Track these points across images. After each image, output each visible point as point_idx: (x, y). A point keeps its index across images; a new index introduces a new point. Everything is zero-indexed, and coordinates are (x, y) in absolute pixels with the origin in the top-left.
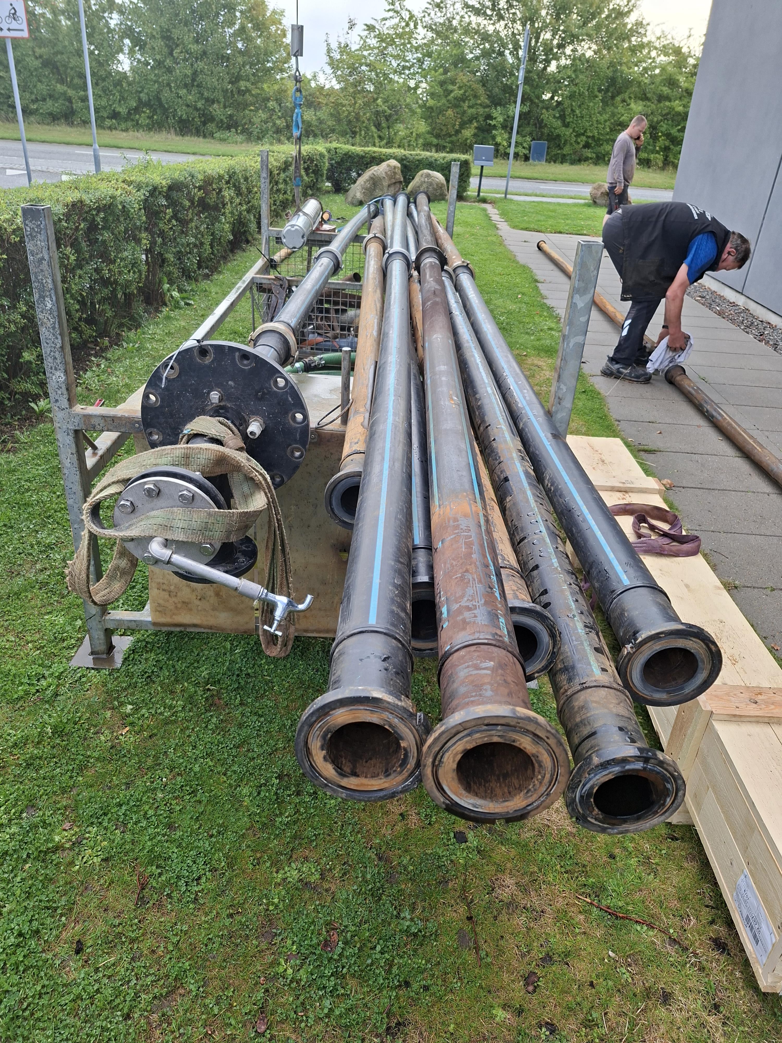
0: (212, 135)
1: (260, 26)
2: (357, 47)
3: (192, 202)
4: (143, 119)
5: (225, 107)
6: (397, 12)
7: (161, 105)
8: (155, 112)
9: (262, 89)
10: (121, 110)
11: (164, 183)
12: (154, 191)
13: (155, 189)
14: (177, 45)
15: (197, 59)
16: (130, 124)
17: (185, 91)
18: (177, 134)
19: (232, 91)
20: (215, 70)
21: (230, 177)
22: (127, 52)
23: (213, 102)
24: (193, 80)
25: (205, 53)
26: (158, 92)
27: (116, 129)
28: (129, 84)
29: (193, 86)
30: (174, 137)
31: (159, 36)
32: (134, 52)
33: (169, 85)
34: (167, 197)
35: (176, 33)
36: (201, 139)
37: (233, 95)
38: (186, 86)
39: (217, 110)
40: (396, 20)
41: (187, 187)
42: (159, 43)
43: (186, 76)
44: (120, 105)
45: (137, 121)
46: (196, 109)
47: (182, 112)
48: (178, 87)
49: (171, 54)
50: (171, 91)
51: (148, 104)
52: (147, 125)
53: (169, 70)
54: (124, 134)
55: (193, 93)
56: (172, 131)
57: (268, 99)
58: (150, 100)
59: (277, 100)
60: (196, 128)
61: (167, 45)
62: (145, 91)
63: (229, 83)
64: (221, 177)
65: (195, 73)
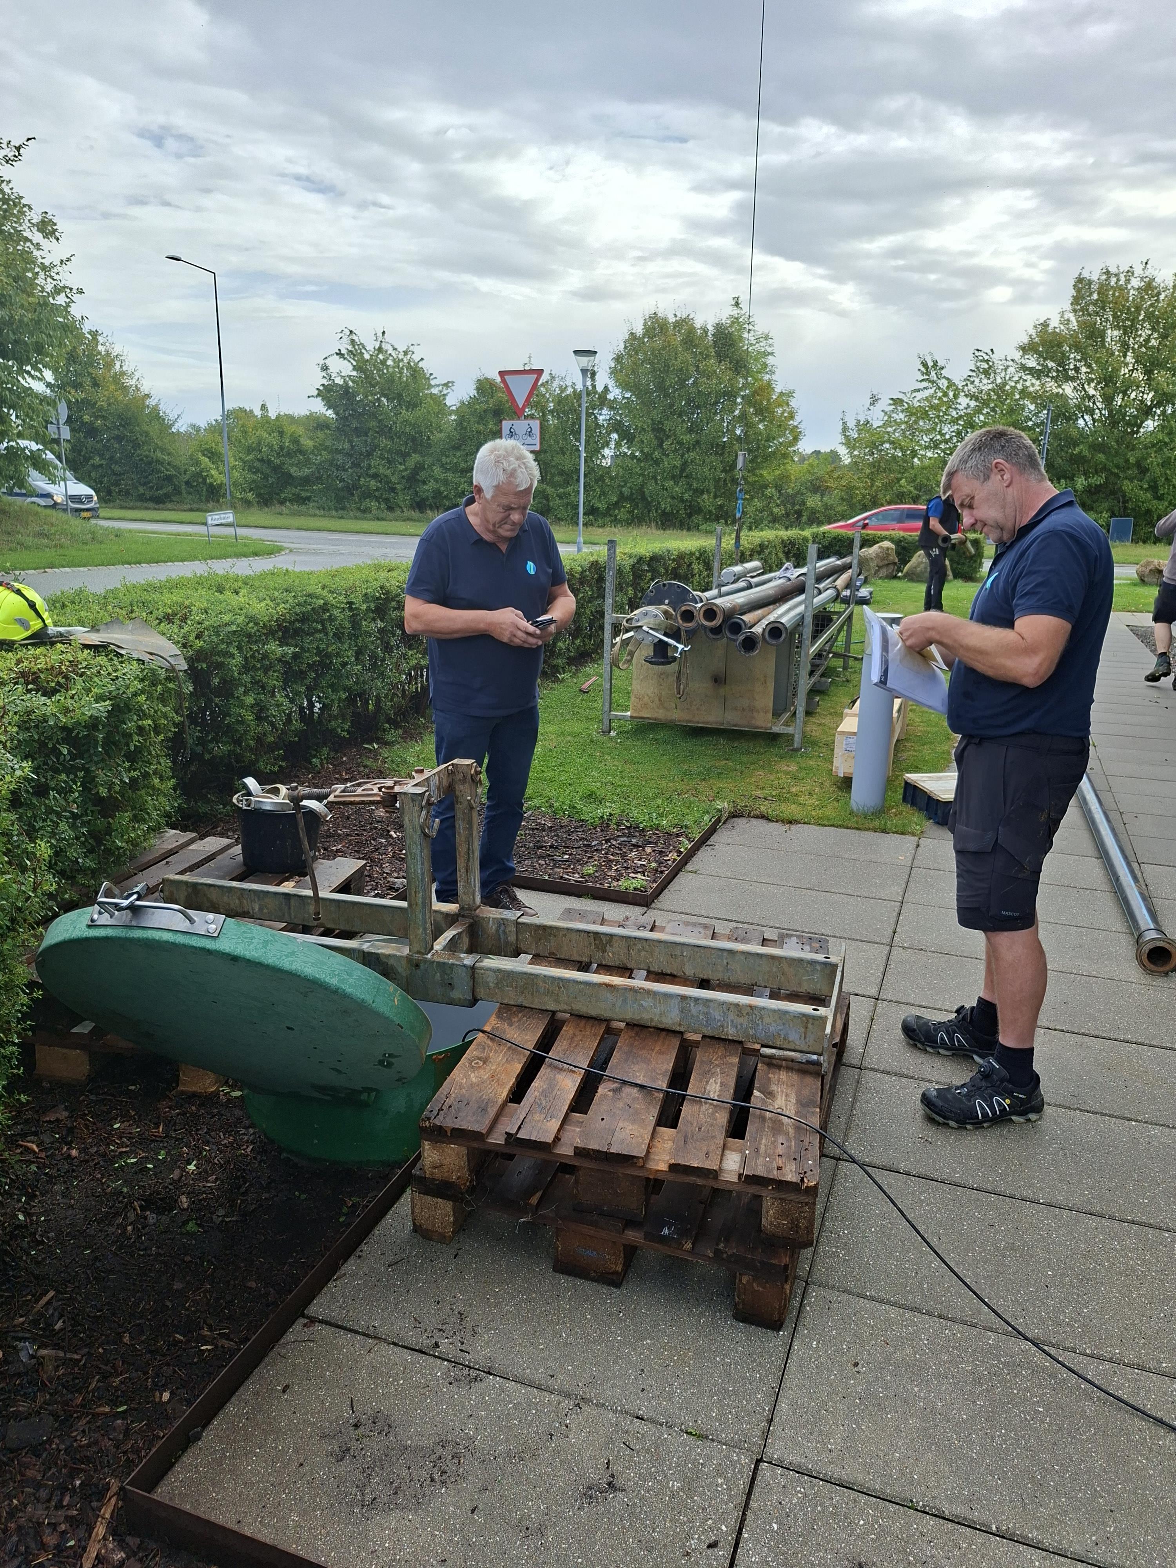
0: (697, 528)
1: (763, 411)
2: (881, 423)
3: (667, 570)
4: (622, 514)
5: (715, 497)
6: (933, 382)
7: (644, 498)
8: (636, 506)
9: (761, 476)
10: (600, 506)
11: (648, 554)
12: (641, 559)
13: (641, 558)
14: (668, 437)
15: (688, 450)
16: (608, 519)
17: (672, 483)
18: (657, 528)
19: (725, 480)
20: (707, 460)
21: (701, 555)
22: (613, 447)
23: (702, 493)
24: (682, 470)
25: (698, 442)
26: (642, 486)
27: (592, 525)
28: (612, 479)
29: (681, 476)
30: (654, 531)
31: (649, 429)
32: (621, 445)
33: (655, 478)
34: (649, 565)
35: (667, 426)
36: (685, 532)
37: (725, 484)
38: (673, 477)
39: (706, 501)
40: (932, 391)
41: (664, 559)
42: (649, 437)
43: (674, 467)
44: (600, 501)
45: (616, 516)
46: (682, 500)
47: (666, 505)
48: (665, 479)
49: (661, 445)
50: (656, 483)
51: (630, 499)
52: (627, 520)
53: (657, 462)
54: (601, 530)
55: (680, 484)
56: (653, 525)
57: (766, 487)
58: (632, 494)
59: (776, 487)
60: (681, 521)
61: (657, 438)
62: (628, 485)
63: (722, 471)
64: (692, 554)
65: (685, 464)
